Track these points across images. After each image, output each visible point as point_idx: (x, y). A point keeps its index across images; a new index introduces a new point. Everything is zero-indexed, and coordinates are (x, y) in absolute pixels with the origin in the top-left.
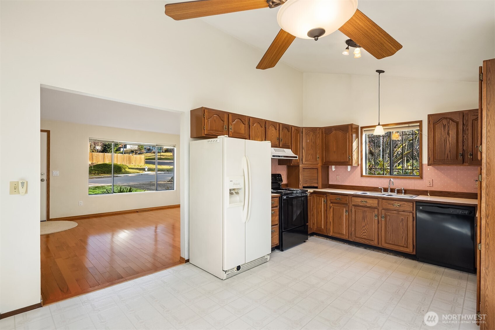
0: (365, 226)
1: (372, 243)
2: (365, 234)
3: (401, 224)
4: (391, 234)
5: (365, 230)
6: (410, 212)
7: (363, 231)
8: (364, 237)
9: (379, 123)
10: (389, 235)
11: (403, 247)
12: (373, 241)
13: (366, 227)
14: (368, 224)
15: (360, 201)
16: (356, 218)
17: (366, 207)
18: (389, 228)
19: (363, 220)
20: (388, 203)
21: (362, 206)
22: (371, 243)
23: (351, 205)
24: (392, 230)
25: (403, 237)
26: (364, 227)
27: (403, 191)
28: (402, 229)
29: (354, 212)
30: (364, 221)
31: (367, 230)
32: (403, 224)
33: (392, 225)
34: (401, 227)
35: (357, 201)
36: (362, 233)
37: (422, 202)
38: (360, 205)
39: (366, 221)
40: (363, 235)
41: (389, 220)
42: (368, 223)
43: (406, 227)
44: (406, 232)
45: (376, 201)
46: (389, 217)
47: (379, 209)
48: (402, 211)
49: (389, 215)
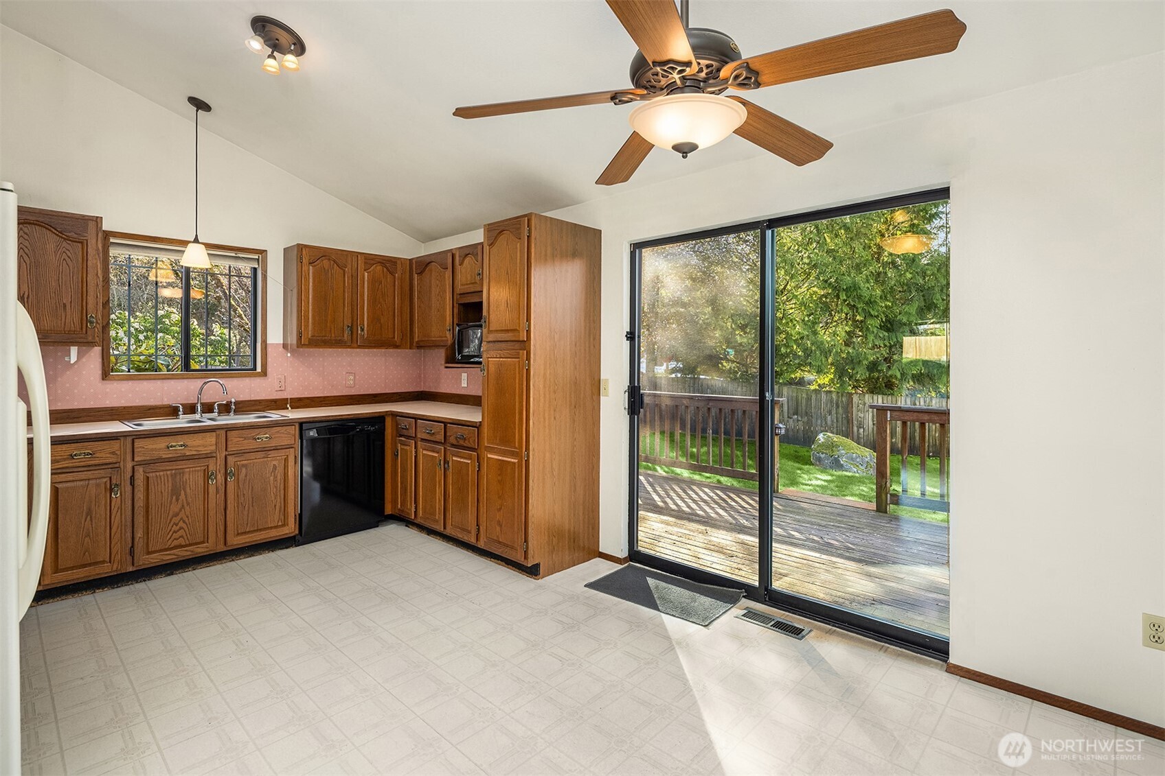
0: (180, 510)
1: (201, 550)
2: (181, 532)
3: (272, 478)
4: (251, 507)
5: (181, 524)
6: (288, 447)
7: (175, 528)
8: (176, 543)
9: (197, 235)
10: (246, 513)
11: (276, 527)
12: (203, 542)
13: (182, 515)
14: (188, 504)
15: (163, 445)
16: (152, 497)
17: (185, 458)
18: (244, 497)
19: (174, 498)
20: (242, 437)
21: (170, 460)
22: (199, 550)
23: (129, 465)
24: (253, 498)
25: (275, 506)
26: (176, 515)
27: (233, 407)
28: (275, 489)
29: (142, 484)
30: (177, 500)
31: (187, 521)
32: (275, 477)
33: (252, 487)
34: (272, 485)
35: (152, 450)
36: (171, 533)
37: (313, 422)
38: (164, 456)
39: (182, 496)
40: (175, 539)
41: (246, 476)
42: (190, 500)
43: (282, 481)
44: (282, 492)
45: (211, 439)
46: (246, 469)
47: (218, 457)
48: (272, 448)
49: (243, 465)
